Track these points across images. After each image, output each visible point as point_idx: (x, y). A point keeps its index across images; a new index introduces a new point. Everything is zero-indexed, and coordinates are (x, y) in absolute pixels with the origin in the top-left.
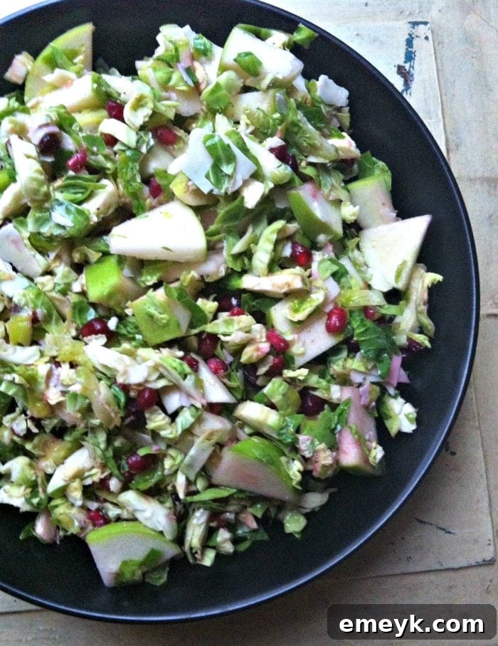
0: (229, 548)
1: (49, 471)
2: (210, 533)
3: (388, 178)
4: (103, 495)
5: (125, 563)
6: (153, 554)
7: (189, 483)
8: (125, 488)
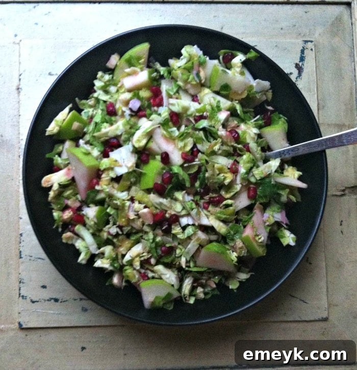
0: (202, 296)
1: (124, 253)
2: (193, 289)
3: (286, 126)
4: (147, 266)
5: (157, 297)
6: (169, 295)
7: (187, 262)
8: (157, 264)
